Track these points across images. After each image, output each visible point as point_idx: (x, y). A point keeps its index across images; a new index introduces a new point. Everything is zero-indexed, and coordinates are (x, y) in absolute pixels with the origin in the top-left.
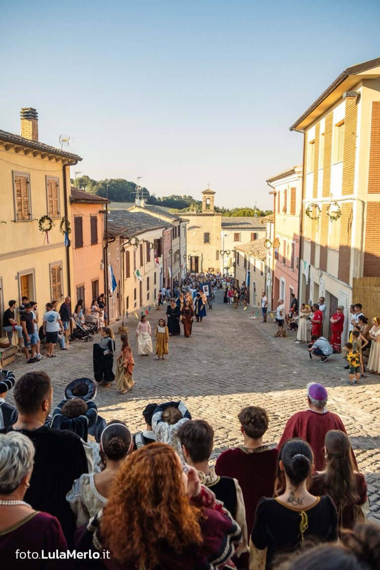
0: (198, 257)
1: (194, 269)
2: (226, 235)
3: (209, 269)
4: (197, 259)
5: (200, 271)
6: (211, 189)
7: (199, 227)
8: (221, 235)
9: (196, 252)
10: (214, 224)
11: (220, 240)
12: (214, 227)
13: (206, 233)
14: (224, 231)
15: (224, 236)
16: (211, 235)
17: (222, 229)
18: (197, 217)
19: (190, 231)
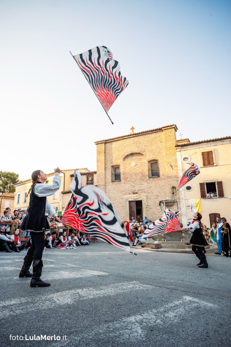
2: (185, 159)
7: (139, 154)
8: (176, 160)
9: (137, 193)
10: (164, 144)
11: (176, 168)
12: (163, 148)
13: (151, 161)
14: (182, 152)
15: (182, 160)
16: (160, 162)
17: (176, 149)
18: (135, 138)
19: (127, 162)
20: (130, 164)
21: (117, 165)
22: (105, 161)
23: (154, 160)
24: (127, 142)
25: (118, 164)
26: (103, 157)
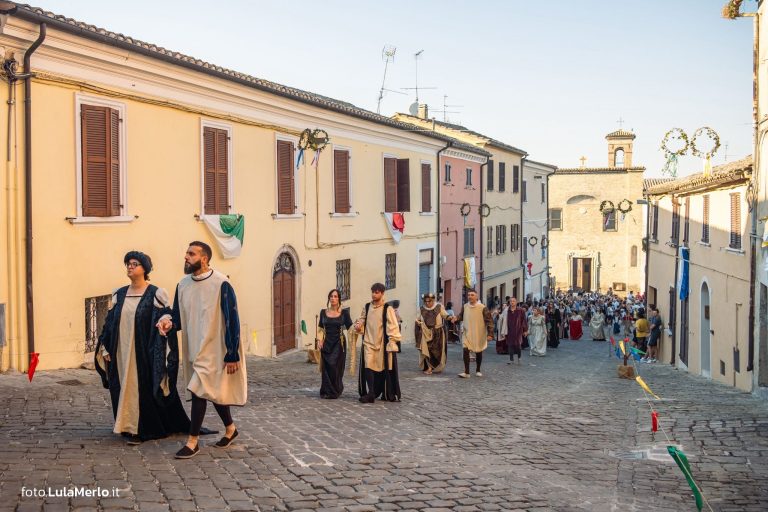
0: (590, 259)
1: (580, 284)
3: (615, 285)
4: (587, 263)
5: (593, 289)
6: (626, 130)
7: (591, 197)
8: (641, 213)
9: (585, 249)
11: (639, 224)
18: (588, 175)
19: (573, 206)
20: (578, 209)
21: (558, 209)
24: (575, 179)
25: (560, 207)
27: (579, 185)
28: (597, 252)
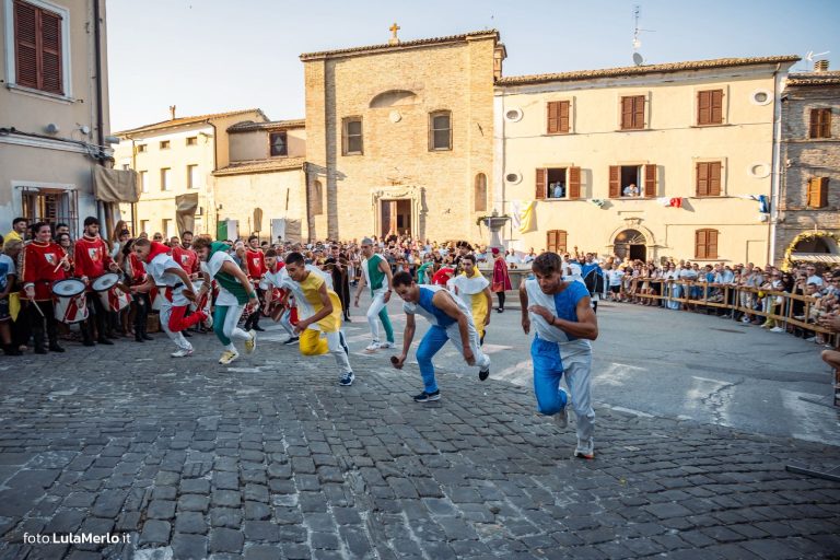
0: (408, 202)
2: (512, 114)
7: (409, 94)
8: (492, 113)
9: (400, 183)
10: (467, 75)
11: (489, 134)
12: (466, 85)
13: (435, 112)
14: (505, 98)
15: (506, 118)
16: (454, 117)
17: (495, 90)
18: (401, 55)
19: (379, 110)
20: (387, 116)
21: (356, 117)
22: (326, 106)
23: (444, 111)
24: (382, 64)
25: (358, 113)
26: (322, 97)
27: (387, 72)
28: (419, 187)
